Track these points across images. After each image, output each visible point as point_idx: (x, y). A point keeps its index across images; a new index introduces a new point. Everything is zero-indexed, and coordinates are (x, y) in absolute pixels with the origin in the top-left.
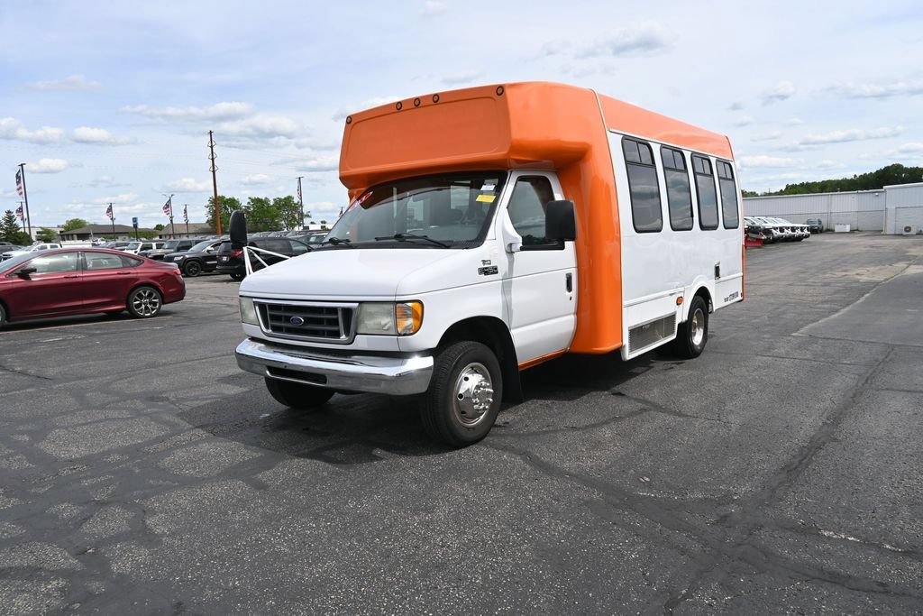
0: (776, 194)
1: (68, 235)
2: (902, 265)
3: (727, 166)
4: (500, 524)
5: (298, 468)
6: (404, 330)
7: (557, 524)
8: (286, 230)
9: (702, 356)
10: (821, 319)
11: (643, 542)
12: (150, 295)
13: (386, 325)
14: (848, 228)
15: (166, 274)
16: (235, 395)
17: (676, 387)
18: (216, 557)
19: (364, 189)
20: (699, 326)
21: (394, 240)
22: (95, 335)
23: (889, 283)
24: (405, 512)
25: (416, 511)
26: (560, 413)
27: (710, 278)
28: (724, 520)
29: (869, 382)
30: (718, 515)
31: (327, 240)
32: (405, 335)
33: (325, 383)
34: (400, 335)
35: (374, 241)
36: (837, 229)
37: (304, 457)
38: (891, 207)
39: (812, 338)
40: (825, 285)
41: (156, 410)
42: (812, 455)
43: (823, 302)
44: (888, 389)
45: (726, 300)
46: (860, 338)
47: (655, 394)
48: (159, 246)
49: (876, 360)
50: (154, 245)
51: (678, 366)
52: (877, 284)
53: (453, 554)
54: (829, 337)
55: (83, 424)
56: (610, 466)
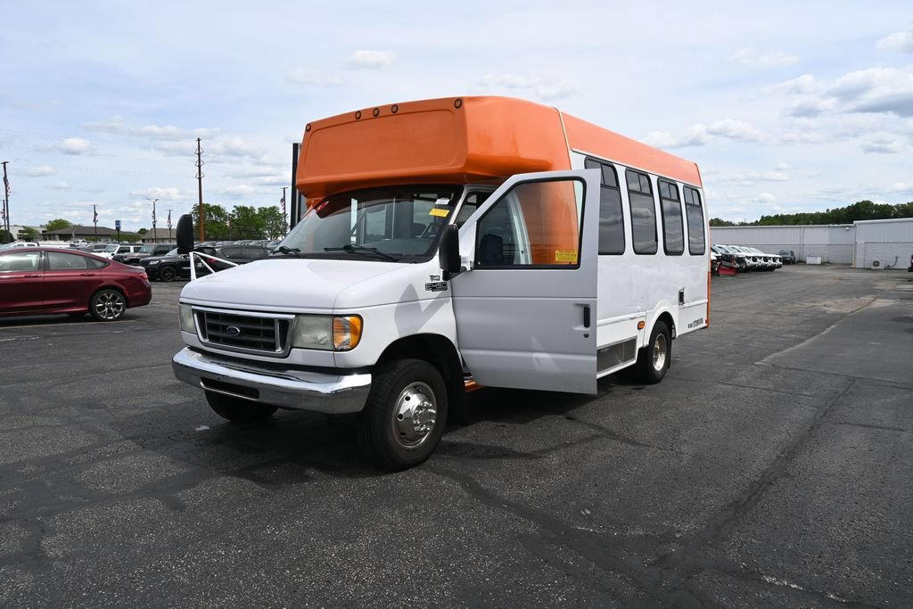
0: (752, 224)
1: (50, 235)
2: (869, 298)
3: (695, 193)
4: (424, 558)
5: (224, 486)
6: (341, 345)
7: (484, 560)
8: (269, 239)
9: (663, 382)
10: (785, 348)
11: (573, 583)
12: (114, 298)
13: (321, 340)
14: (819, 261)
15: (132, 278)
16: (176, 405)
17: (632, 413)
18: (106, 586)
19: (321, 199)
20: (661, 351)
21: (343, 252)
22: (50, 336)
23: (855, 315)
24: (324, 541)
25: (336, 541)
26: (510, 437)
27: (674, 304)
28: (663, 560)
29: (827, 414)
30: (657, 554)
31: (278, 249)
32: (342, 350)
33: (257, 397)
34: (336, 350)
35: (324, 251)
36: (809, 260)
37: (232, 476)
38: (860, 241)
39: (775, 367)
40: (793, 315)
41: (89, 418)
42: (763, 491)
43: (791, 332)
44: (845, 423)
45: (690, 326)
46: (822, 370)
47: (610, 420)
48: (136, 250)
49: (837, 393)
50: (132, 248)
51: (638, 392)
52: (843, 315)
53: (367, 591)
54: (791, 366)
55: (8, 431)
56: (552, 497)
